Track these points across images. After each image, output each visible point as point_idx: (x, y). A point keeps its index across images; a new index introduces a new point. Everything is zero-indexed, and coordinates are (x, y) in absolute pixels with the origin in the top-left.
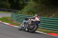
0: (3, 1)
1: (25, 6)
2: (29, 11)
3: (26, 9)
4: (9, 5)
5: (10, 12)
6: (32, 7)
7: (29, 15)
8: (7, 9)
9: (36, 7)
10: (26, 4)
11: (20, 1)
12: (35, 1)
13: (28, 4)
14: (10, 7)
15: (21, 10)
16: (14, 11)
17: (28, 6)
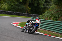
0: (22, 5)
1: (46, 10)
2: (51, 16)
3: (47, 14)
4: (29, 9)
5: (30, 16)
6: (54, 11)
7: (50, 20)
8: (27, 13)
9: (57, 11)
10: (47, 7)
11: (41, 5)
12: (57, 5)
13: (50, 7)
14: (30, 11)
15: (41, 14)
16: (34, 16)
17: (49, 10)
